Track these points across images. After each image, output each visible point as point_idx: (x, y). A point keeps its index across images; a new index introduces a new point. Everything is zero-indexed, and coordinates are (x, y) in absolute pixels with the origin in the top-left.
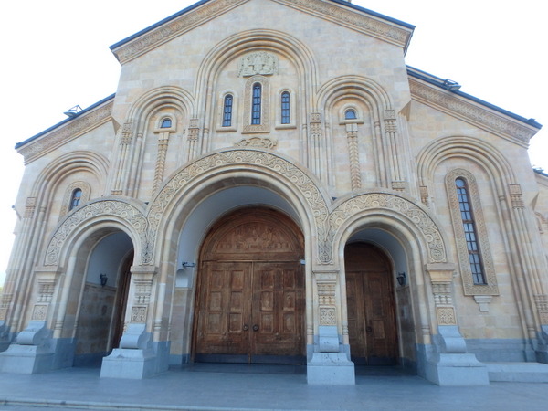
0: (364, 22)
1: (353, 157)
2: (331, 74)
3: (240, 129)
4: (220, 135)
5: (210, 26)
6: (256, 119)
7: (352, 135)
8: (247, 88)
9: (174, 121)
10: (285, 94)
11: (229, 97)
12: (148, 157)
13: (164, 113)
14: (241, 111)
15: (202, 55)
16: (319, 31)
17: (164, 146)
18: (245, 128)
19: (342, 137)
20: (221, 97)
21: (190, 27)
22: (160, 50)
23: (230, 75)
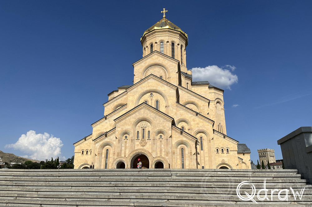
0: (164, 116)
1: (161, 146)
2: (157, 128)
3: (140, 139)
4: (137, 140)
5: (134, 115)
6: (143, 137)
7: (161, 141)
8: (142, 130)
9: (127, 137)
10: (149, 131)
11: (138, 132)
12: (123, 144)
13: (125, 135)
14: (140, 135)
15: (133, 123)
16: (156, 118)
17: (126, 142)
18: (141, 139)
19: (159, 141)
20: (136, 132)
21: (130, 115)
22: (124, 121)
23: (138, 126)
